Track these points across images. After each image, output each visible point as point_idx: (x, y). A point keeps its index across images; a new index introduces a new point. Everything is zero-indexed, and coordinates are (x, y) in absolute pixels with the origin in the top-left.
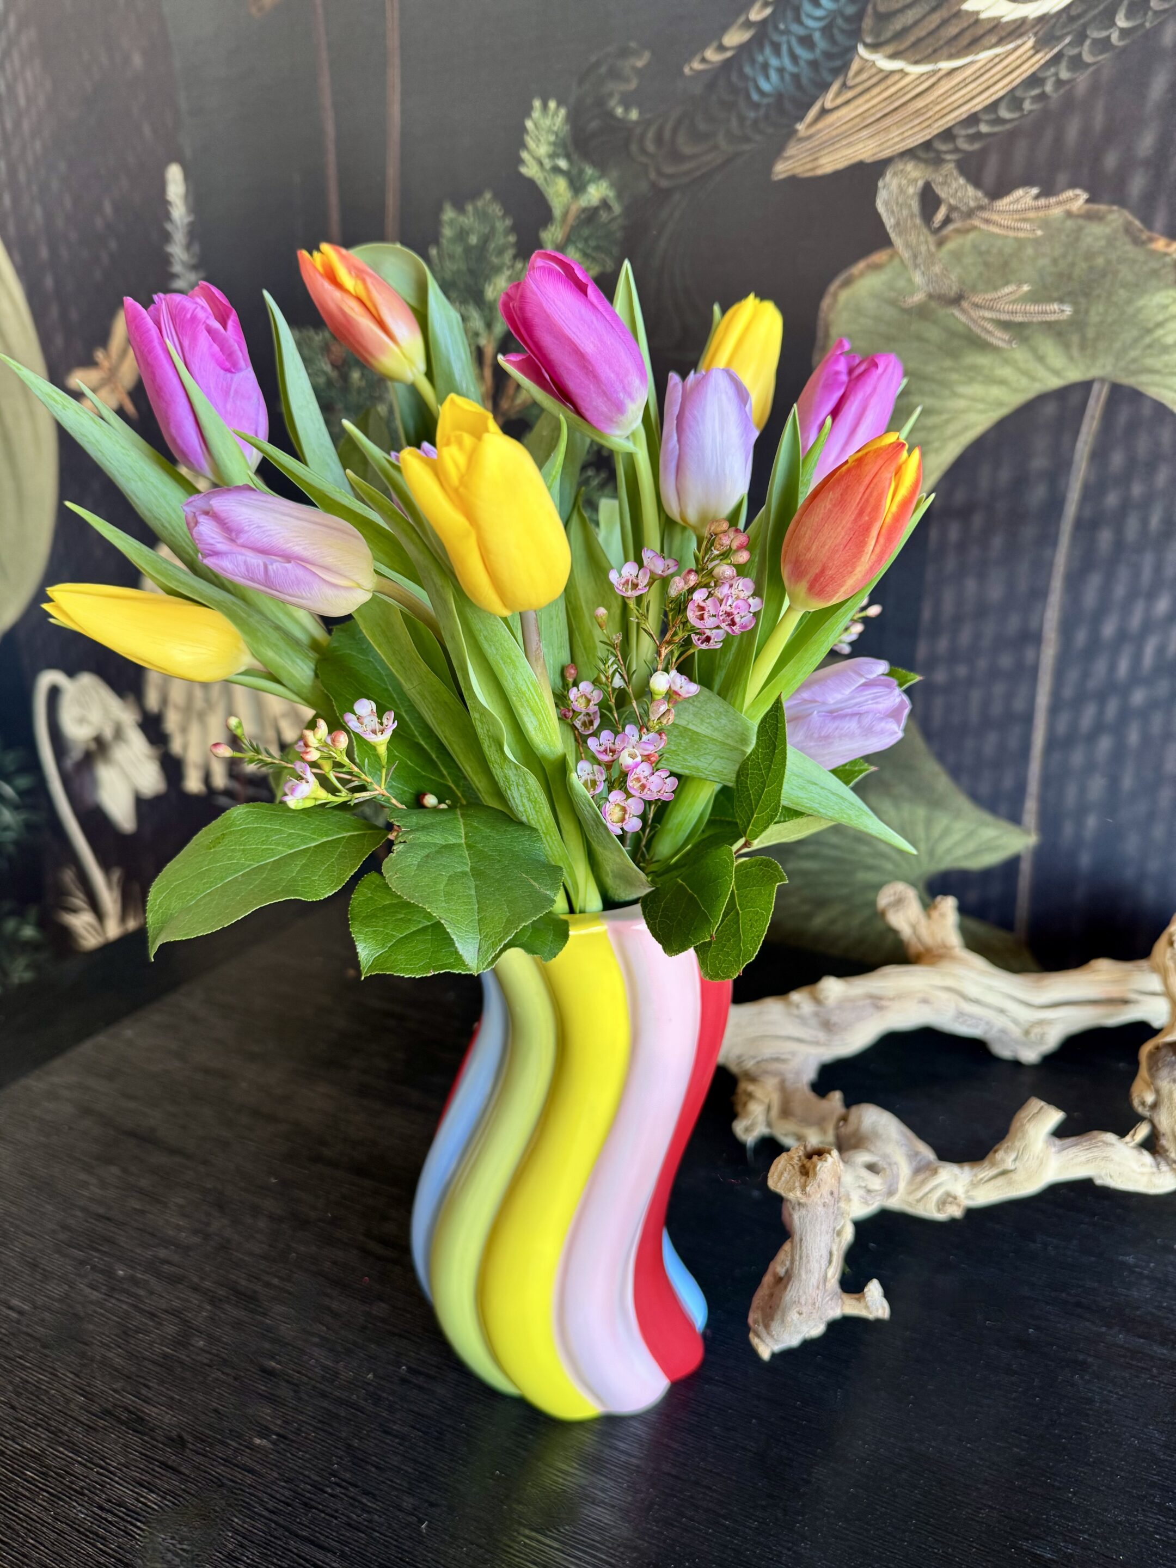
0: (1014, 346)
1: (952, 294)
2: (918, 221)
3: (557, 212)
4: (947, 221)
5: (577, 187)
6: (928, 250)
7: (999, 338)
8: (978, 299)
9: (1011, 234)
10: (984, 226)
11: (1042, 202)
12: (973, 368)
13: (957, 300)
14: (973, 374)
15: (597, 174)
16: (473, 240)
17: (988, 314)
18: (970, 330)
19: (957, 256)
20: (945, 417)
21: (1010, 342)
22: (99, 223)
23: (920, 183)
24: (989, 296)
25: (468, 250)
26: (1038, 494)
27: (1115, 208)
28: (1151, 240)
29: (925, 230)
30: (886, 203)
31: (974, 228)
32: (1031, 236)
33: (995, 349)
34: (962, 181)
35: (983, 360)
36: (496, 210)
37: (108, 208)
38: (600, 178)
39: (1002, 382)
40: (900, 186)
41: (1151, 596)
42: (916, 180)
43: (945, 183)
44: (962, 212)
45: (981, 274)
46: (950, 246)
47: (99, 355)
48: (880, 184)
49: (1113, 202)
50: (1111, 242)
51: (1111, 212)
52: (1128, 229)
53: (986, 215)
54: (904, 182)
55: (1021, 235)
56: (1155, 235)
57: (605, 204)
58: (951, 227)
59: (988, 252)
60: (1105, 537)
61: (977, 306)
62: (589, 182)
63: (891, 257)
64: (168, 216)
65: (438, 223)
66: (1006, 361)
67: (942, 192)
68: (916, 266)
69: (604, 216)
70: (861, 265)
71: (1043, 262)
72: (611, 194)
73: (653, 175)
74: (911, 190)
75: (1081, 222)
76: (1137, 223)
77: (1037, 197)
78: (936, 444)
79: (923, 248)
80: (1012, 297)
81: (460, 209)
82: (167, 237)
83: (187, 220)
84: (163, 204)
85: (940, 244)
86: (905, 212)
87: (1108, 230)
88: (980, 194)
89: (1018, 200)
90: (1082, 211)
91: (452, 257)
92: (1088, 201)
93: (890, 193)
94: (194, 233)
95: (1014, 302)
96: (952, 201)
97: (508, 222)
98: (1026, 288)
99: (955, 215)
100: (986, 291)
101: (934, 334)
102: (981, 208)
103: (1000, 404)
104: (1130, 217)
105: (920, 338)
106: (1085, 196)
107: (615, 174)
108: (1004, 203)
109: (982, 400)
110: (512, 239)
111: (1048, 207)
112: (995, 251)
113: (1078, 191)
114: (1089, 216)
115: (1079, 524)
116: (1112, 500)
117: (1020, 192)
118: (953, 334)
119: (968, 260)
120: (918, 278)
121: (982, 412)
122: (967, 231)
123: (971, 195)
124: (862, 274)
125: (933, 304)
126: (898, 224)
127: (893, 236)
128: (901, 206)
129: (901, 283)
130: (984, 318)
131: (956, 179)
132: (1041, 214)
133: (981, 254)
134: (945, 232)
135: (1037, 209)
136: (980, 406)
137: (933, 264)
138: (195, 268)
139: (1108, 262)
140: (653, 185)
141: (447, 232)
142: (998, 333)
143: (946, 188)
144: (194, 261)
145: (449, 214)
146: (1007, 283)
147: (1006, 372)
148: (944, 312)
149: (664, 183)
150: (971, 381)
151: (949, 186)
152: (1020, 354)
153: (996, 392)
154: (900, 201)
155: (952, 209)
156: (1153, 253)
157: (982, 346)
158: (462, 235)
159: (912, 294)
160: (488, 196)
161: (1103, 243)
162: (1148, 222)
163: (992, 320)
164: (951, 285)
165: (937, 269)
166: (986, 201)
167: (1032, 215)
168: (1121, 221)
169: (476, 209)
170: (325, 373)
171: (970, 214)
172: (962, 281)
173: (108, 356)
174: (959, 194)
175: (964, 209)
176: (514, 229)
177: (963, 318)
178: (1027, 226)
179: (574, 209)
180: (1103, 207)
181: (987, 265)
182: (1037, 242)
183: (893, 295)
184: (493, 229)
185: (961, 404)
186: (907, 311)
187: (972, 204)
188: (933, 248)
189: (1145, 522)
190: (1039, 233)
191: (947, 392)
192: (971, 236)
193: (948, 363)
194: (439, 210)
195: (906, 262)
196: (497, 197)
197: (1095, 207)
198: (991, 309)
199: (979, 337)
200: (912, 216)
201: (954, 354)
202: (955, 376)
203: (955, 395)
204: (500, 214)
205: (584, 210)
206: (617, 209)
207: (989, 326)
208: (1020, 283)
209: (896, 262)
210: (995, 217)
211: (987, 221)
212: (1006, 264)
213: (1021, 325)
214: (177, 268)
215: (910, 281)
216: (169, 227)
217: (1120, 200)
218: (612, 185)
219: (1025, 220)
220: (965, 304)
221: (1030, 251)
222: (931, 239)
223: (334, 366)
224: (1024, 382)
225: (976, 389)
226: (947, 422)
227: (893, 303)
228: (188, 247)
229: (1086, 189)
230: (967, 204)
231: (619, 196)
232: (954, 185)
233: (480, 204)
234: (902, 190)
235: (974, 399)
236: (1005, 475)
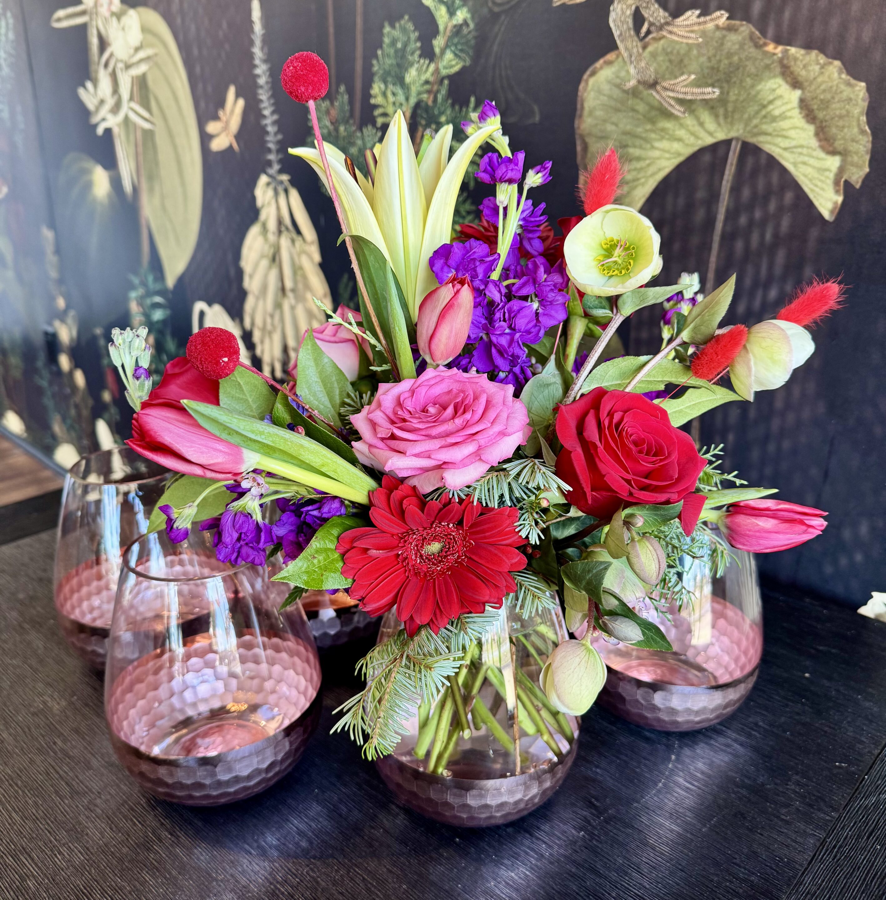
0: (686, 115)
1: (651, 81)
2: (632, 32)
3: (441, 28)
4: (648, 32)
5: (452, 13)
6: (638, 51)
7: (677, 110)
8: (665, 84)
9: (685, 41)
10: (669, 36)
11: (702, 19)
12: (663, 130)
13: (653, 85)
14: (664, 134)
15: (461, 3)
16: (399, 45)
17: (671, 94)
18: (662, 104)
19: (654, 55)
20: (648, 162)
21: (684, 113)
22: (221, 34)
23: (633, 8)
24: (672, 82)
25: (396, 51)
26: (700, 215)
27: (744, 23)
28: (765, 44)
29: (636, 38)
30: (614, 21)
31: (664, 37)
32: (696, 42)
33: (676, 118)
34: (656, 6)
35: (668, 125)
36: (410, 26)
37: (225, 25)
38: (463, 5)
39: (679, 140)
40: (622, 9)
41: (767, 286)
42: (631, 6)
43: (647, 7)
44: (656, 26)
45: (668, 68)
46: (650, 49)
47: (221, 113)
48: (611, 8)
49: (742, 20)
50: (742, 45)
51: (742, 25)
52: (752, 37)
53: (670, 28)
54: (624, 7)
55: (690, 41)
56: (768, 41)
57: (465, 23)
58: (650, 36)
59: (671, 52)
60: (739, 245)
61: (666, 89)
62: (457, 8)
63: (618, 57)
64: (252, 30)
65: (382, 35)
66: (682, 126)
67: (645, 13)
68: (631, 62)
69: (465, 31)
70: (601, 61)
71: (703, 59)
72: (469, 16)
73: (490, 4)
74: (628, 12)
75: (724, 32)
76: (757, 33)
77: (699, 16)
78: (643, 180)
79: (635, 50)
80: (685, 83)
81: (393, 26)
82: (251, 43)
83: (262, 32)
84: (251, 22)
85: (644, 47)
86: (625, 26)
87: (740, 38)
88: (667, 14)
89: (687, 19)
90: (726, 25)
91: (388, 56)
92: (728, 18)
93: (617, 14)
94: (266, 40)
95: (686, 86)
96: (651, 19)
97: (417, 34)
98: (693, 77)
99: (653, 29)
100: (670, 79)
101: (641, 107)
102: (667, 24)
103: (679, 154)
104: (753, 29)
105: (634, 110)
106: (727, 15)
107: (470, 3)
108: (680, 20)
109: (668, 152)
110: (419, 44)
111: (705, 22)
112: (675, 52)
113: (723, 12)
114: (730, 29)
115: (723, 237)
116: (743, 220)
117: (689, 13)
118: (652, 107)
119: (660, 58)
120: (632, 71)
121: (669, 159)
122: (660, 39)
123: (661, 15)
124: (601, 68)
125: (641, 87)
126: (621, 34)
127: (618, 42)
128: (623, 23)
129: (623, 74)
130: (669, 97)
131: (653, 5)
132: (701, 27)
133: (667, 54)
134: (647, 39)
135: (699, 24)
136: (667, 155)
137: (641, 60)
138: (265, 61)
139: (740, 59)
140: (491, 11)
141: (386, 40)
142: (677, 107)
143: (648, 11)
144: (264, 57)
145: (387, 29)
146: (682, 74)
147: (681, 133)
148: (646, 93)
149: (496, 9)
150: (662, 138)
151: (650, 9)
152: (689, 121)
153: (676, 146)
154: (622, 19)
155: (651, 24)
156: (766, 53)
157: (668, 115)
158: (394, 42)
159: (629, 81)
160: (406, 17)
161: (737, 47)
162: (764, 33)
163: (673, 98)
164: (650, 75)
165: (643, 64)
166: (670, 19)
167: (696, 28)
168: (747, 32)
169: (400, 26)
170: (327, 127)
171: (661, 28)
172: (656, 72)
173: (225, 114)
174: (655, 15)
175: (658, 24)
176: (419, 39)
177: (657, 97)
178: (693, 35)
179: (450, 25)
180: (737, 23)
181: (670, 61)
182: (698, 45)
183: (618, 81)
184: (409, 38)
185: (656, 153)
186: (626, 92)
187: (662, 21)
188: (641, 50)
189: (762, 236)
190: (700, 40)
191: (649, 146)
192: (662, 42)
193: (649, 127)
194: (382, 27)
195: (626, 59)
196: (410, 19)
197: (733, 22)
198: (673, 91)
199: (666, 109)
200: (629, 29)
201: (652, 121)
202: (653, 136)
203: (653, 147)
204: (412, 28)
205: (455, 26)
206: (472, 26)
207: (673, 102)
208: (690, 74)
209: (620, 59)
210: (675, 30)
211: (671, 32)
212: (681, 61)
213: (691, 101)
214: (257, 62)
215: (628, 72)
216: (253, 37)
217: (747, 18)
218: (469, 11)
219: (692, 32)
220: (658, 87)
221: (695, 52)
222: (640, 44)
223: (332, 123)
224: (692, 140)
225: (664, 144)
226: (649, 165)
227: (618, 86)
228: (262, 49)
229: (727, 10)
230: (659, 21)
231: (473, 18)
232: (652, 9)
233: (402, 22)
234: (623, 13)
235: (663, 150)
236: (681, 201)
